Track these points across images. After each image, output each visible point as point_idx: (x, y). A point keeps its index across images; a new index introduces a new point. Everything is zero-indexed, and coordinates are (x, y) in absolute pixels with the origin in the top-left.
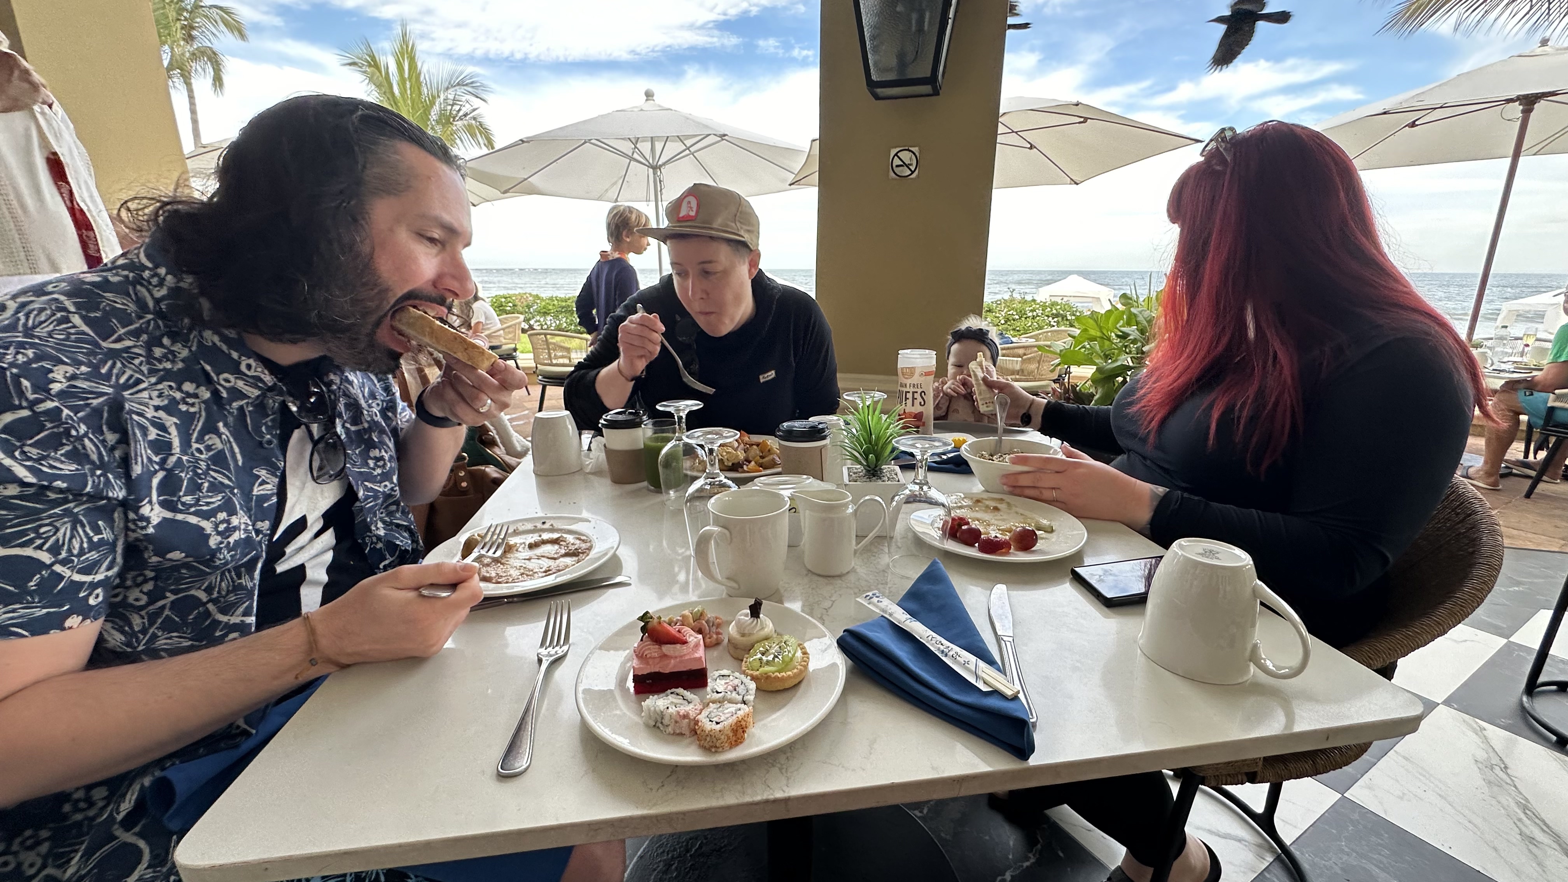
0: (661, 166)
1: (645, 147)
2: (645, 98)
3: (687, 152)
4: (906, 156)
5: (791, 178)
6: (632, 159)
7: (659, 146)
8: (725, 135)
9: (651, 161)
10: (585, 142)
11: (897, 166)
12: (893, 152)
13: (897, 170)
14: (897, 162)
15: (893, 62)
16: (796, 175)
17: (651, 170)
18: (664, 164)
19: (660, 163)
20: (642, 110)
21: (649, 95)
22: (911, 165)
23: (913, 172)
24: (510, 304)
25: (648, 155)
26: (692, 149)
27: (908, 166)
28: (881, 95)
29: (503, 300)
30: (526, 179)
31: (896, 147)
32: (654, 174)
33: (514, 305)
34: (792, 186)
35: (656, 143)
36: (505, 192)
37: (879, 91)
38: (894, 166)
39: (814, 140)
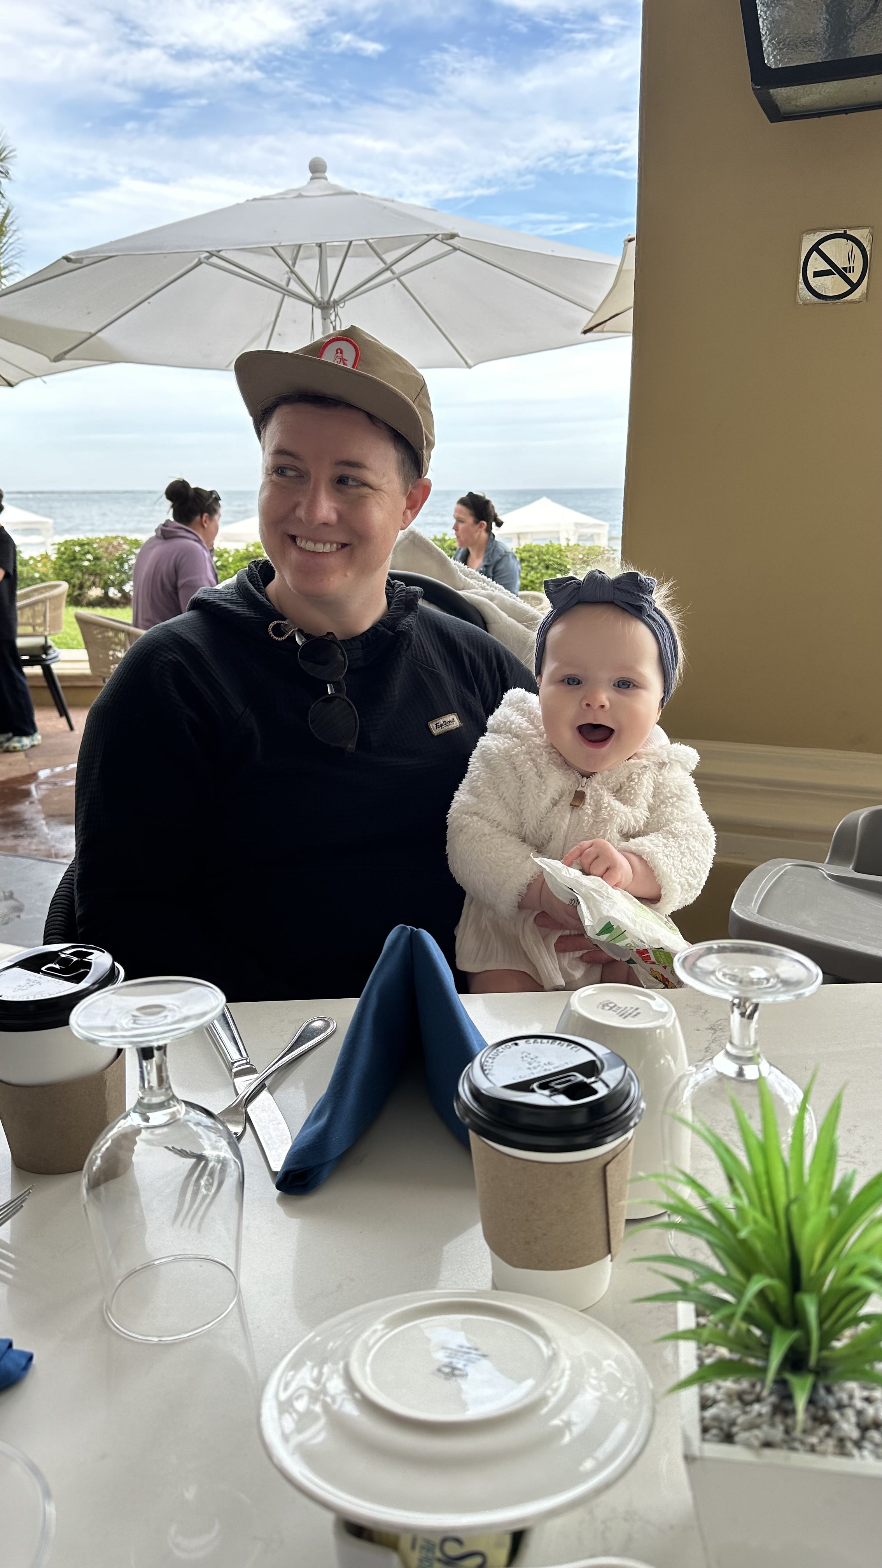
0: (336, 303)
1: (308, 269)
2: (310, 175)
3: (388, 274)
4: (837, 250)
5: (585, 319)
6: (287, 293)
7: (333, 265)
8: (453, 236)
9: (318, 294)
10: (200, 263)
11: (817, 274)
12: (808, 243)
13: (814, 282)
14: (816, 263)
15: (819, 24)
16: (595, 313)
17: (318, 312)
18: (343, 299)
19: (335, 296)
20: (300, 196)
21: (317, 168)
22: (851, 270)
23: (854, 287)
24: (89, 557)
25: (312, 281)
26: (398, 268)
27: (842, 273)
28: (784, 107)
29: (77, 549)
30: (92, 335)
31: (814, 230)
32: (325, 318)
33: (97, 559)
34: (588, 335)
35: (329, 261)
36: (58, 359)
37: (781, 94)
38: (810, 274)
39: (630, 241)
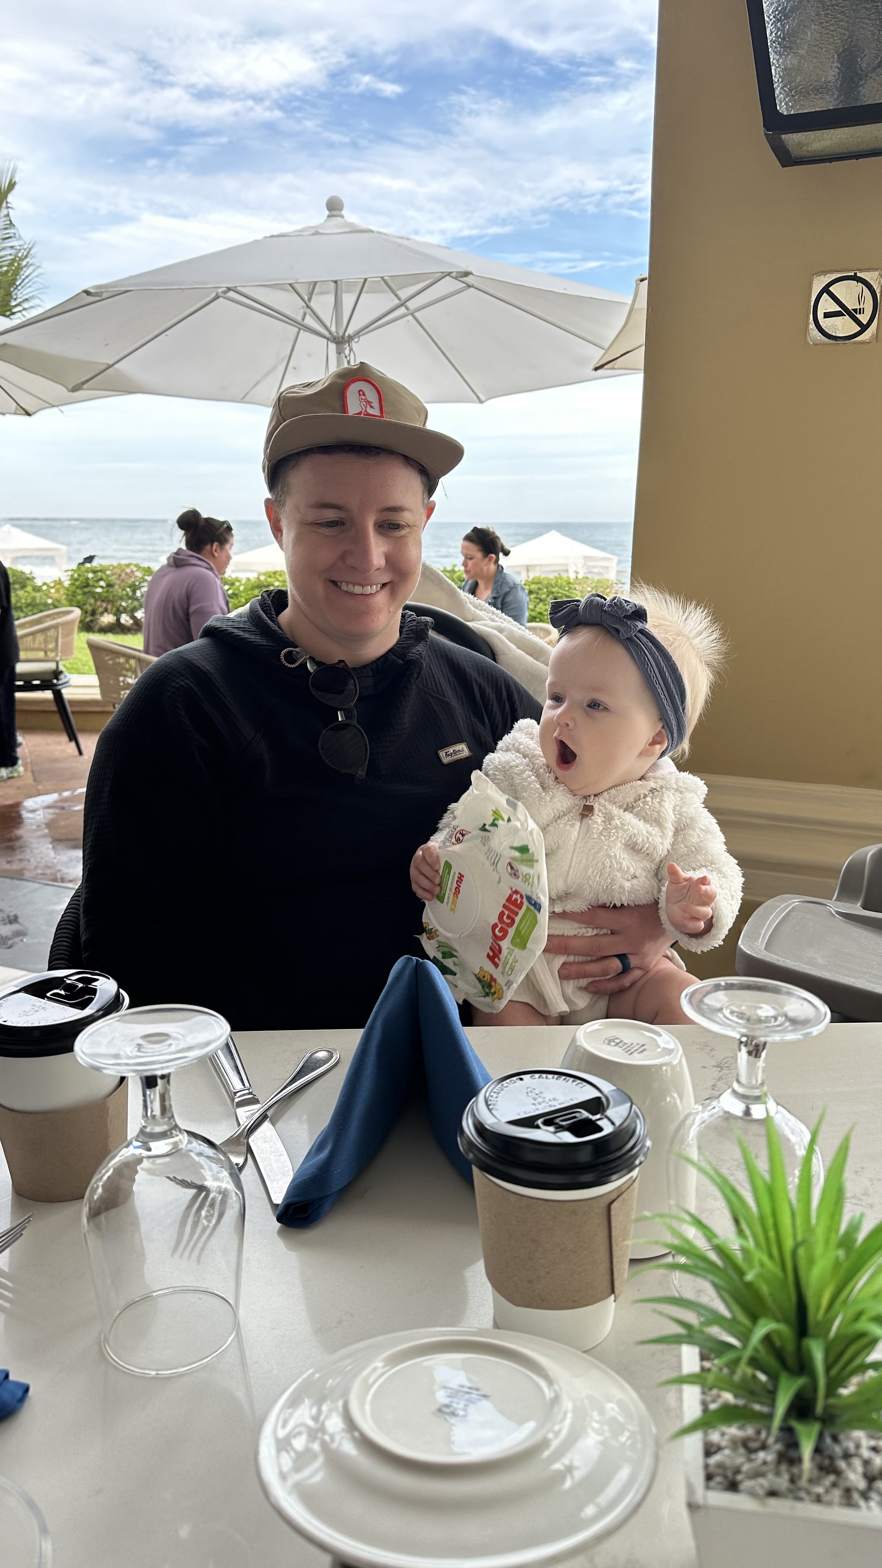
0: (351, 338)
1: (323, 304)
2: (327, 213)
3: (403, 310)
4: (847, 292)
5: (597, 355)
6: (302, 327)
7: (348, 300)
8: (467, 274)
9: (333, 329)
10: (217, 297)
11: (827, 315)
12: (818, 284)
13: (824, 323)
14: (827, 305)
15: (831, 73)
16: (607, 351)
17: (332, 347)
18: (358, 334)
19: (350, 331)
20: (317, 233)
21: (334, 207)
22: (861, 311)
23: (864, 328)
24: (102, 583)
25: (327, 316)
26: (412, 304)
27: (852, 315)
28: (795, 152)
29: (90, 575)
30: (110, 366)
31: (825, 273)
32: (339, 352)
33: (110, 585)
34: (600, 372)
35: (345, 296)
36: (75, 389)
37: (792, 139)
38: (820, 315)
39: (642, 280)
